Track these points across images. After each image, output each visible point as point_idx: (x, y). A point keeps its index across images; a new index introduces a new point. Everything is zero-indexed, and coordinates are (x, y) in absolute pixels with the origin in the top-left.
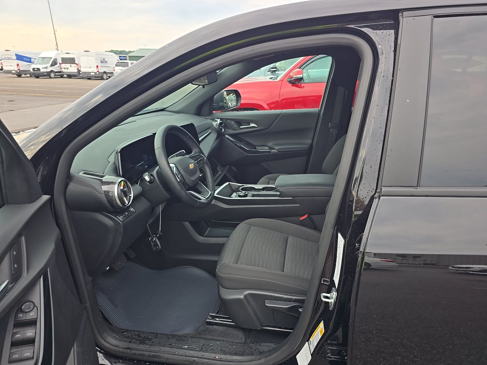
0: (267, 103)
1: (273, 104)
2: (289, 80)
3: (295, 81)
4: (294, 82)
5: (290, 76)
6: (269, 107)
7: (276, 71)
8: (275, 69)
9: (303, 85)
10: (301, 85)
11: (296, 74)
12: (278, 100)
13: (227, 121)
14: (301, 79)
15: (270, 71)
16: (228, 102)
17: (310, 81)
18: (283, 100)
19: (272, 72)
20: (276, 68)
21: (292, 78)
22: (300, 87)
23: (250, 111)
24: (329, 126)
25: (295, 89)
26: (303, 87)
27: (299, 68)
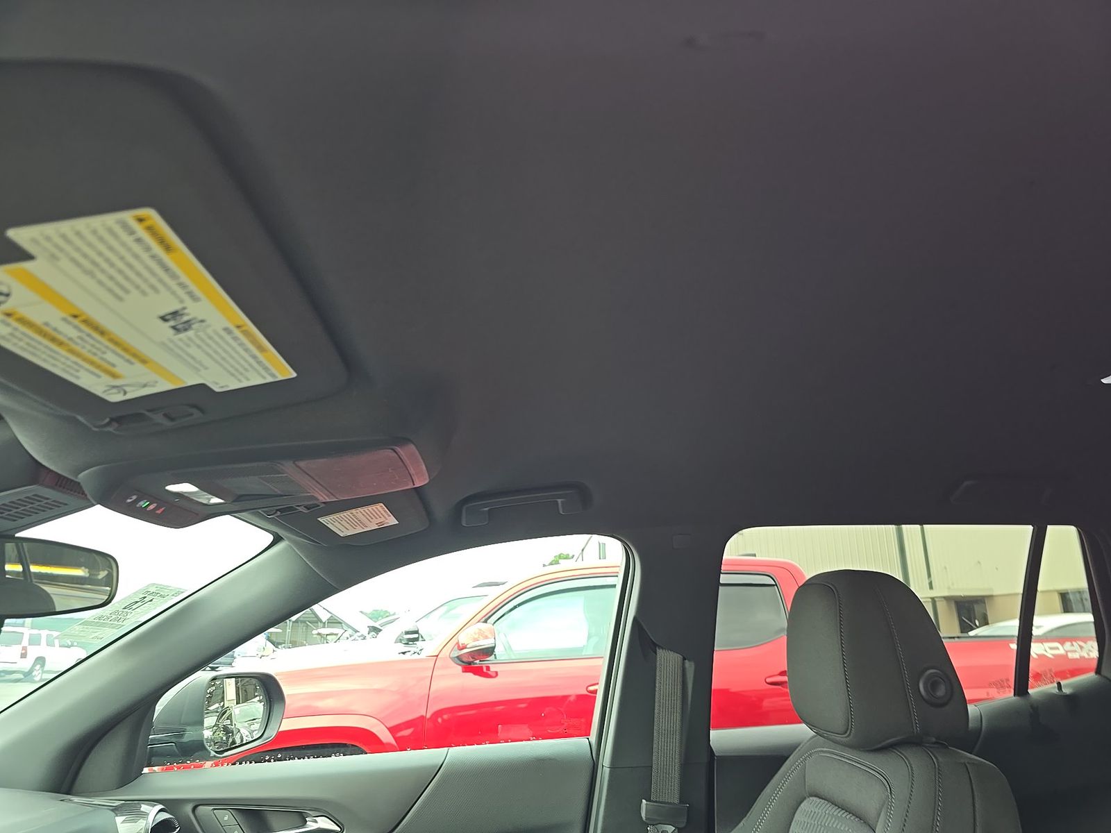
0: (388, 726)
1: (409, 728)
2: (456, 656)
3: (473, 658)
4: (471, 660)
5: (458, 643)
6: (395, 739)
7: (417, 639)
8: (416, 636)
9: (493, 668)
10: (488, 668)
11: (476, 636)
12: (424, 714)
13: (202, 810)
14: (489, 651)
15: (401, 641)
16: (238, 726)
17: (513, 657)
18: (439, 713)
19: (407, 644)
20: (417, 632)
21: (466, 648)
22: (487, 676)
23: (312, 759)
24: (643, 815)
25: (472, 679)
26: (494, 675)
27: (484, 622)
